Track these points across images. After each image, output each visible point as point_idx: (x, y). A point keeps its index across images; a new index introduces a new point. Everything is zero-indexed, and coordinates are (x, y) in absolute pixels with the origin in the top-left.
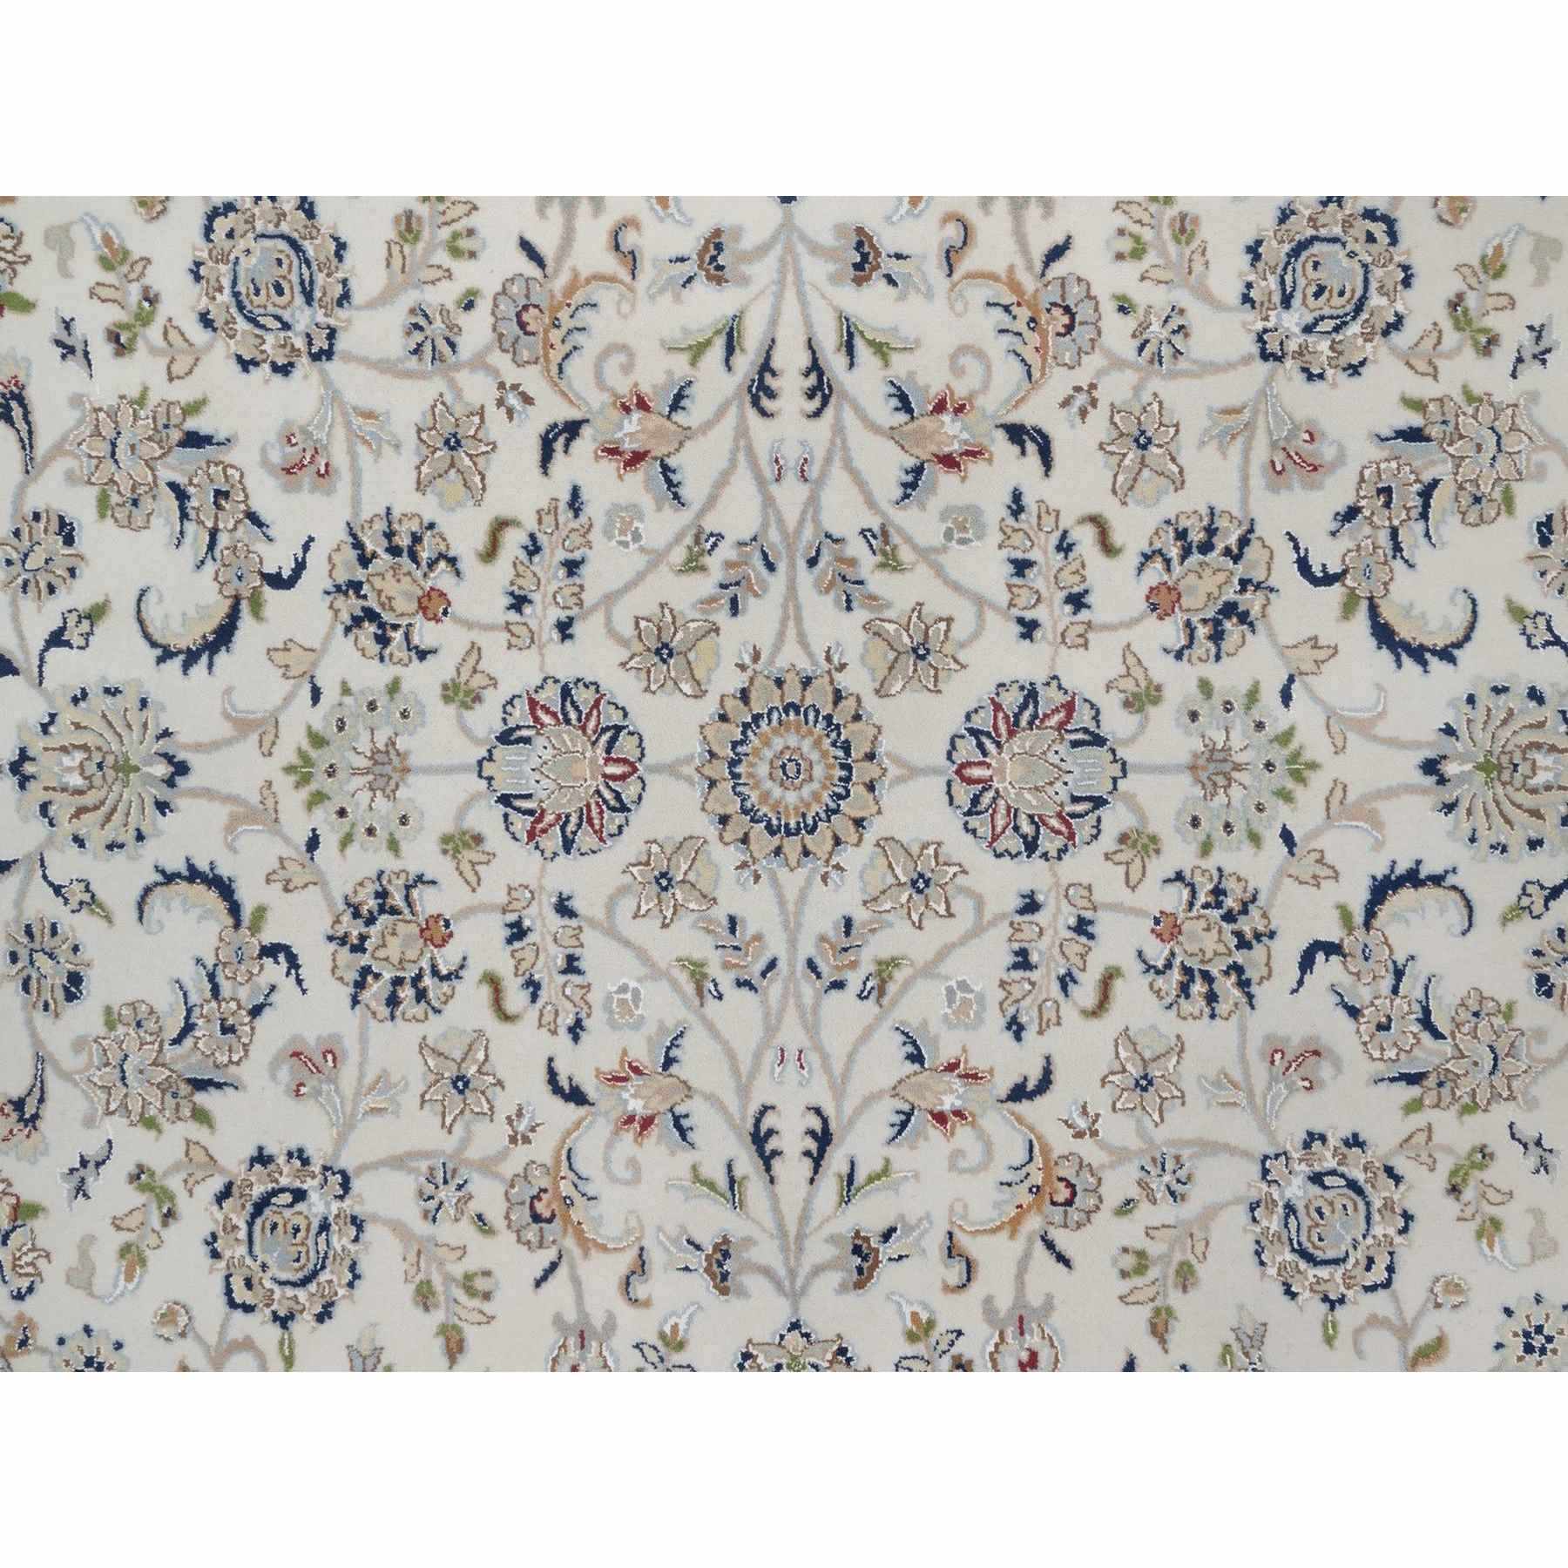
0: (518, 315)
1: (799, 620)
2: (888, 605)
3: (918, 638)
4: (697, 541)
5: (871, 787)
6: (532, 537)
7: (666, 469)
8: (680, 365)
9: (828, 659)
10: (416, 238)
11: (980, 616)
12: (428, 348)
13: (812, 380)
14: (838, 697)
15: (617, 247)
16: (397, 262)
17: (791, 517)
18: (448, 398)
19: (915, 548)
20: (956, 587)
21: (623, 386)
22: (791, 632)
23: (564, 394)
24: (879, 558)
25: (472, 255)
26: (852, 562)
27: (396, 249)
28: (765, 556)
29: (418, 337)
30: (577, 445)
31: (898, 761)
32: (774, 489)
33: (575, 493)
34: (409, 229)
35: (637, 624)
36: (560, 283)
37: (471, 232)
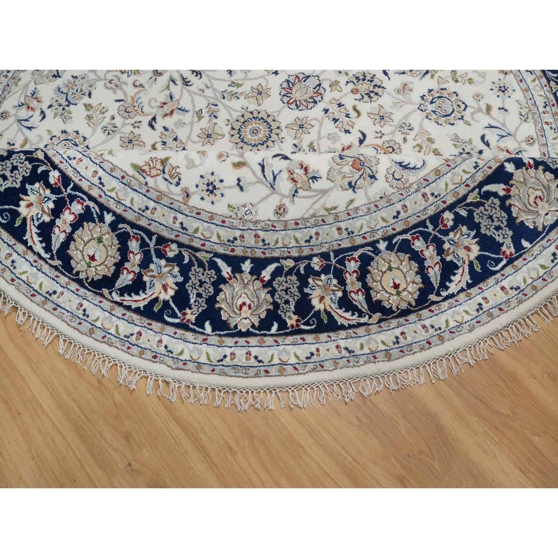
0: (126, 111)
1: (230, 108)
2: (246, 92)
3: (257, 92)
4: (197, 114)
5: (274, 120)
6: (162, 142)
7: (179, 109)
8: (167, 92)
9: (243, 109)
10: (92, 118)
11: (265, 79)
12: (111, 132)
13: (195, 74)
14: (252, 113)
15: (136, 86)
16: (91, 125)
17: (213, 96)
18: (122, 136)
19: (241, 80)
20: (255, 79)
21: (158, 104)
22: (231, 111)
23: (147, 115)
24: (236, 87)
25: (107, 111)
26: (232, 91)
27: (90, 123)
28: (213, 105)
29: (107, 132)
30: (157, 121)
31: (275, 112)
32: (204, 94)
33: (164, 128)
34: (89, 118)
35: (199, 137)
36: (130, 100)
37: (103, 108)
